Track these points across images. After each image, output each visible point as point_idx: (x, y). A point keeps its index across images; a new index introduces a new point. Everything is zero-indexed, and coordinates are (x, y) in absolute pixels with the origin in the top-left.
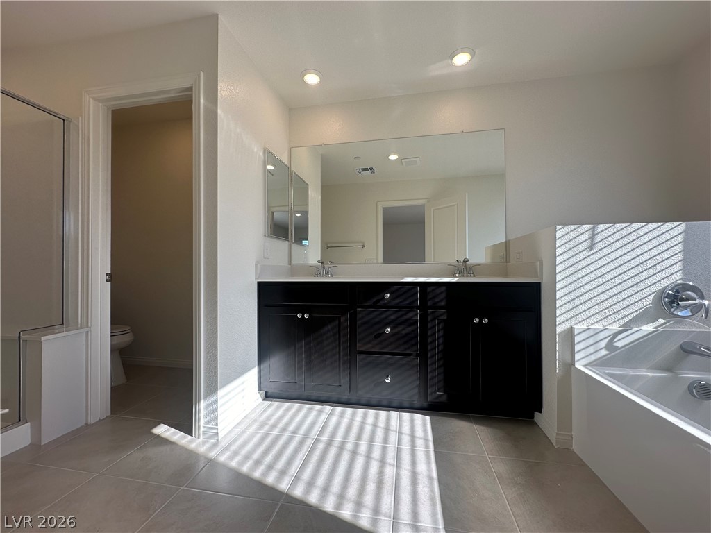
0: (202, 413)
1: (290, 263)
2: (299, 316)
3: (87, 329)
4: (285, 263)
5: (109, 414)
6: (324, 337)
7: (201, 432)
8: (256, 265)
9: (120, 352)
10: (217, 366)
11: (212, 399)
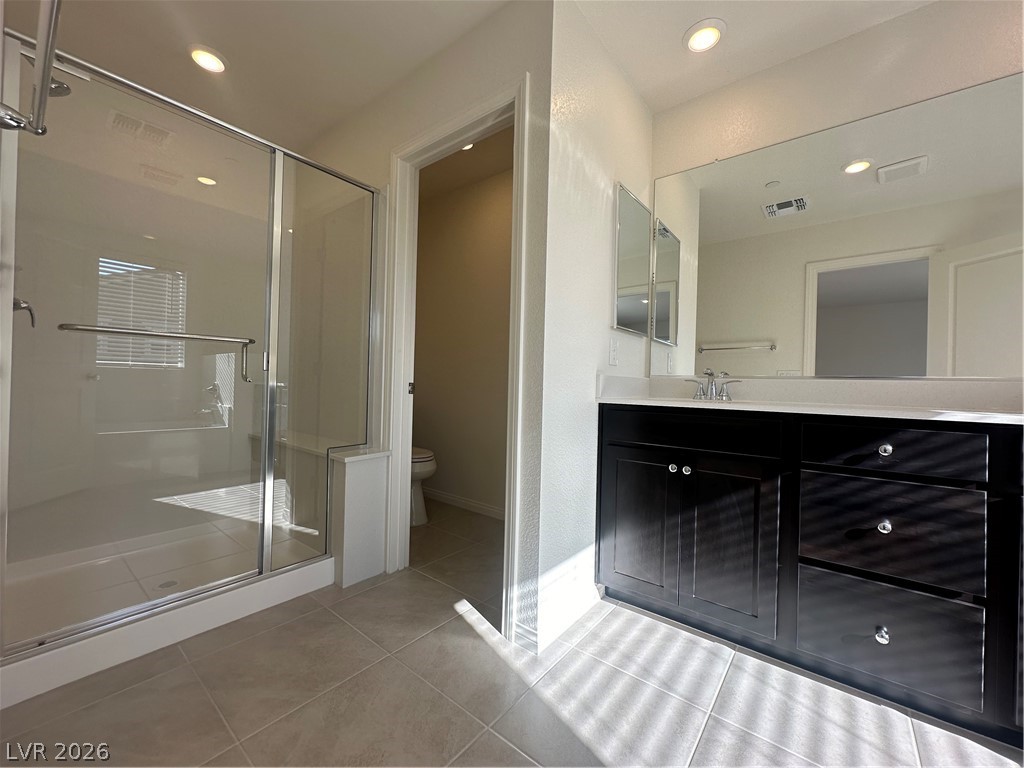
0: (515, 605)
1: (648, 374)
2: (672, 468)
3: (387, 453)
4: (638, 372)
5: (407, 565)
6: (722, 516)
7: (513, 633)
8: (598, 376)
9: (422, 484)
10: (538, 535)
11: (529, 587)
